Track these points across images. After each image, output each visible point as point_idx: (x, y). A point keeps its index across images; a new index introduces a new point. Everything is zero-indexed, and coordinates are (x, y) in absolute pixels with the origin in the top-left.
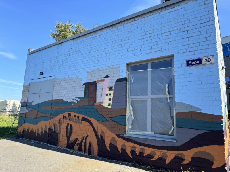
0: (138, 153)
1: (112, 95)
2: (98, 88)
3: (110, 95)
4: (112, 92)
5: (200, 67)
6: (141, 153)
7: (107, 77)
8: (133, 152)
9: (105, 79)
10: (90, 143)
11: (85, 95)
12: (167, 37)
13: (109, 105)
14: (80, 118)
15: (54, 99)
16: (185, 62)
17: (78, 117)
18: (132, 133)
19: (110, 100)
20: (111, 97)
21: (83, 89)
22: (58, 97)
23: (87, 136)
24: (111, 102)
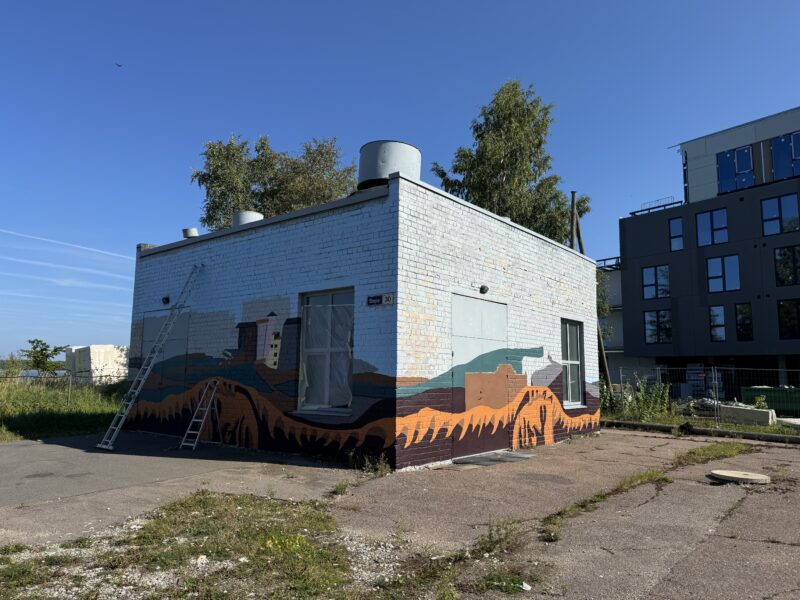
1: (279, 347)
2: (259, 333)
3: (276, 346)
4: (278, 342)
5: (380, 308)
7: (272, 314)
9: (270, 318)
10: (247, 428)
11: (240, 346)
12: (348, 256)
13: (275, 364)
14: (233, 387)
15: (190, 352)
16: (366, 300)
17: (230, 386)
19: (275, 355)
20: (278, 350)
21: (237, 335)
22: (196, 349)
23: (244, 418)
24: (276, 359)
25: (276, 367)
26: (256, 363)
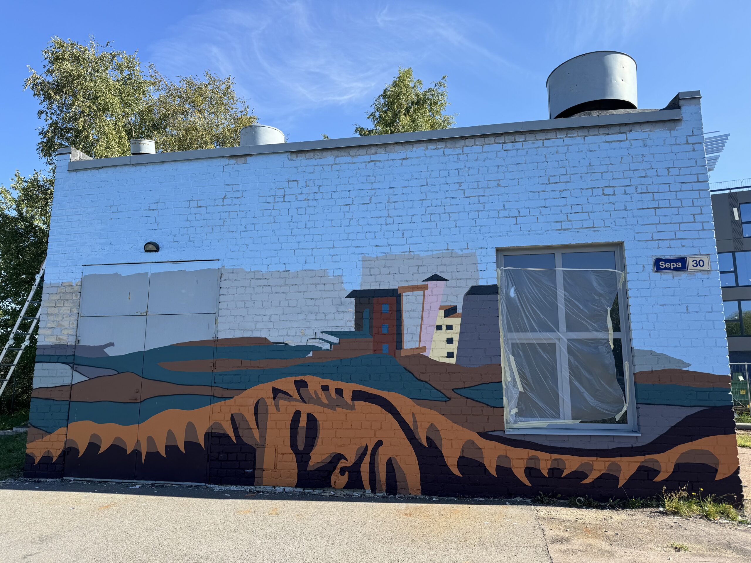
0: (545, 473)
1: (457, 329)
2: (405, 307)
3: (449, 327)
4: (456, 322)
5: (683, 275)
6: (555, 472)
7: (436, 278)
8: (530, 472)
9: (429, 283)
10: (390, 464)
11: (358, 325)
12: (606, 199)
13: (450, 355)
14: (347, 395)
16: (651, 262)
17: (339, 392)
18: (520, 425)
19: (450, 341)
20: (455, 334)
21: (352, 309)
23: (379, 443)
24: (454, 348)
25: (453, 361)
26: (403, 353)
